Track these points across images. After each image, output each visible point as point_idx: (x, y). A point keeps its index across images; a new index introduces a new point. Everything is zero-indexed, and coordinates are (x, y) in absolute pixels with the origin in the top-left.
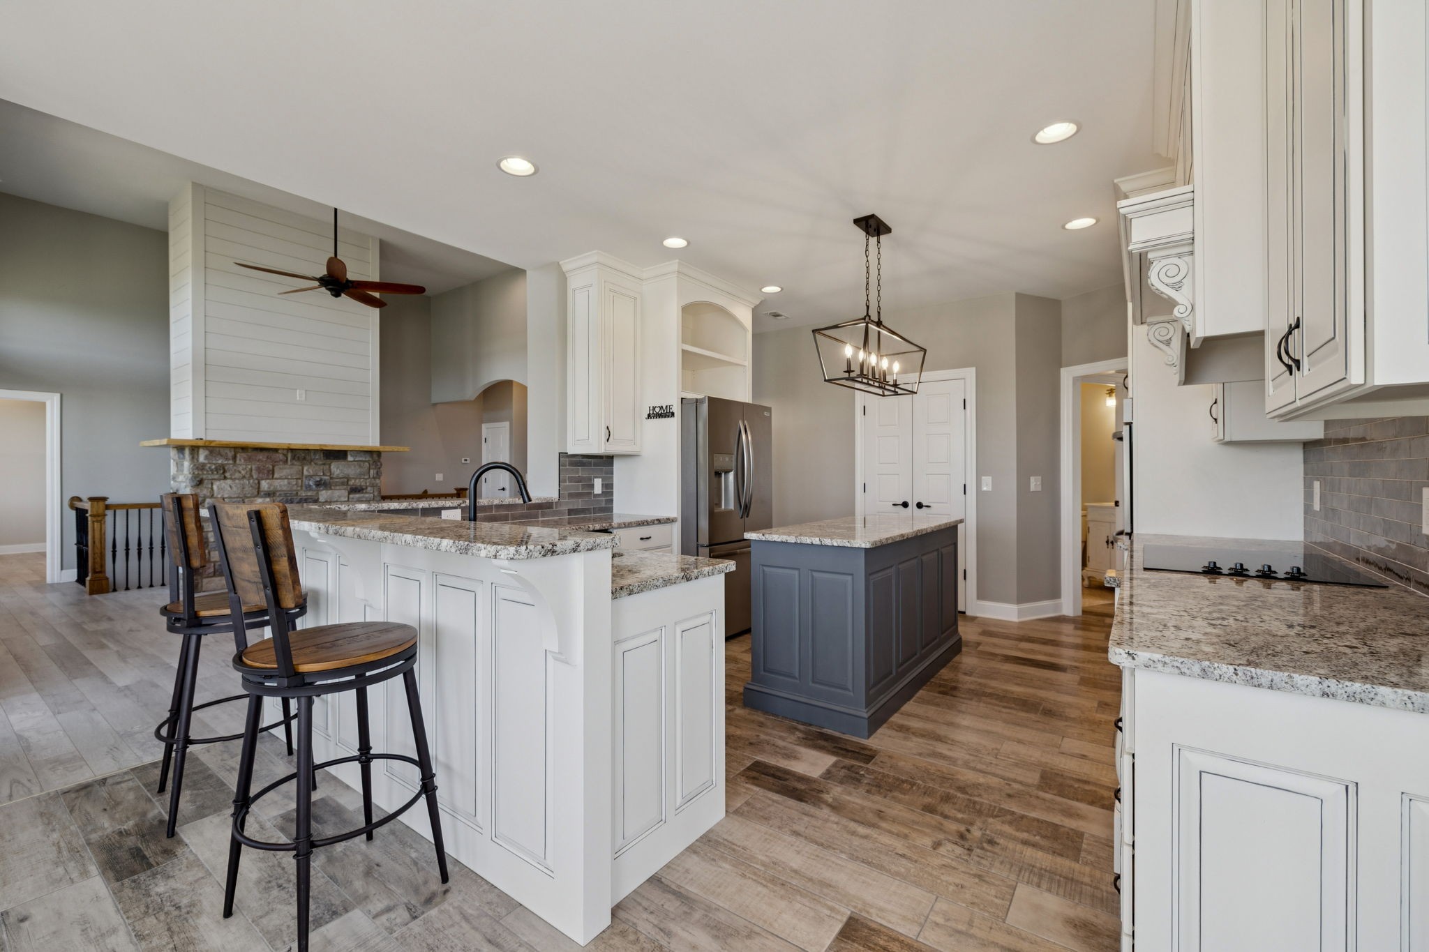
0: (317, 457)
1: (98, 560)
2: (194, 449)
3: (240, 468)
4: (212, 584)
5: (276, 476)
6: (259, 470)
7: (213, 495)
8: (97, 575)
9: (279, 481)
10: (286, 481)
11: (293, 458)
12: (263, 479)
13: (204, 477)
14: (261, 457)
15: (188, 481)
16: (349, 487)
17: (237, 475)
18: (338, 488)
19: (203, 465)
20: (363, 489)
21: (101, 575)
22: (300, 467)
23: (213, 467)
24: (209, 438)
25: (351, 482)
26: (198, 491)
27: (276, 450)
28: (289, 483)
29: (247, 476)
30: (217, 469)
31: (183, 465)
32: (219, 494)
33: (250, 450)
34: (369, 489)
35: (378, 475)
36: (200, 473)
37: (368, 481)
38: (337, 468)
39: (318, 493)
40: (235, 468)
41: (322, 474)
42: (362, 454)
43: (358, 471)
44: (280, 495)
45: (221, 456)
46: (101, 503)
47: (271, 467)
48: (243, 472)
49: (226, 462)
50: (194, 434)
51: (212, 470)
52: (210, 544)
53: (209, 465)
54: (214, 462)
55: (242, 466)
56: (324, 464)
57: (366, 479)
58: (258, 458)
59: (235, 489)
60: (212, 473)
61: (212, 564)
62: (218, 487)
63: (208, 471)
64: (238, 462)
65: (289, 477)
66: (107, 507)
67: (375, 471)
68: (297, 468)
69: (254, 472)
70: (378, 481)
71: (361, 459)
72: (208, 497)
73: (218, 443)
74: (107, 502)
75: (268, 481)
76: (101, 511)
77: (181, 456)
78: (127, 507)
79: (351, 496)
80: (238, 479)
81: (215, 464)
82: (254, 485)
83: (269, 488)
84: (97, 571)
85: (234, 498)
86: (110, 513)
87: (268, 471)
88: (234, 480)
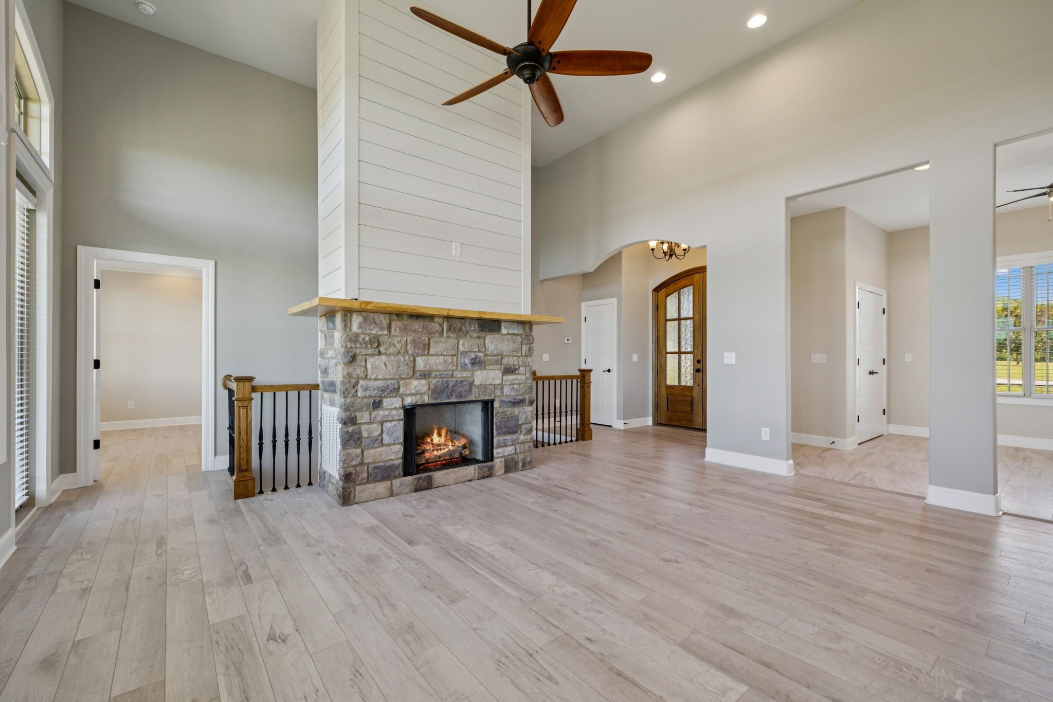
0: (472, 329)
1: (244, 455)
2: (348, 312)
3: (396, 341)
4: (366, 493)
5: (432, 351)
6: (415, 343)
7: (366, 376)
8: (243, 474)
9: (435, 358)
10: (442, 357)
11: (449, 329)
12: (418, 356)
13: (358, 351)
14: (417, 327)
15: (339, 357)
16: (503, 367)
17: (392, 350)
18: (492, 367)
19: (357, 336)
20: (516, 369)
21: (247, 474)
22: (456, 341)
23: (367, 338)
24: (362, 299)
25: (505, 361)
26: (351, 369)
27: (431, 317)
28: (445, 361)
29: (403, 351)
30: (371, 342)
31: (332, 337)
32: (372, 374)
33: (405, 318)
34: (521, 368)
35: (530, 352)
36: (354, 346)
37: (521, 359)
38: (492, 343)
39: (473, 374)
40: (390, 340)
41: (477, 350)
42: (515, 325)
43: (512, 346)
44: (435, 377)
45: (376, 324)
46: (247, 384)
47: (427, 339)
48: (398, 346)
49: (381, 333)
50: (346, 293)
51: (365, 343)
52: (363, 440)
53: (362, 336)
54: (368, 332)
55: (398, 338)
56: (479, 337)
57: (519, 357)
58: (413, 328)
59: (390, 367)
60: (366, 346)
61: (366, 467)
62: (372, 365)
63: (361, 344)
64: (393, 332)
65: (445, 353)
66: (254, 389)
67: (528, 347)
68: (453, 341)
69: (409, 345)
70: (530, 360)
71: (514, 332)
72: (361, 378)
73: (374, 305)
74: (254, 383)
75: (424, 357)
76: (247, 395)
77: (331, 325)
78: (274, 389)
79: (505, 378)
80: (393, 355)
81: (369, 335)
82: (409, 363)
83: (425, 367)
84: (243, 468)
85: (389, 379)
86: (256, 396)
87: (424, 345)
88: (389, 355)
